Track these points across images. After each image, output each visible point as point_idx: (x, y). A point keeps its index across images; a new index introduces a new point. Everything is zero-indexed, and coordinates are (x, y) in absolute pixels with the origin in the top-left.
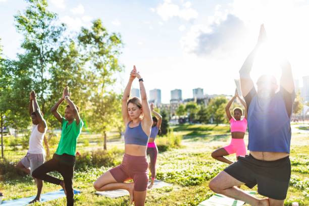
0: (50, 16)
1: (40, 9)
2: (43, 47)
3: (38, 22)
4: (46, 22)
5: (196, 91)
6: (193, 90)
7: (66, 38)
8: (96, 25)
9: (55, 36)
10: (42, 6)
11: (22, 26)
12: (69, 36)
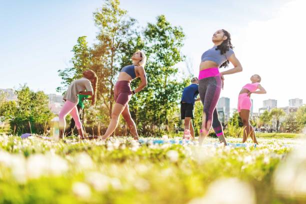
0: (122, 13)
1: (113, 6)
2: (113, 39)
3: (111, 18)
4: (118, 17)
5: (293, 101)
6: (290, 101)
7: (133, 32)
8: (160, 20)
9: (124, 29)
10: (115, 4)
11: (99, 21)
12: (136, 30)
